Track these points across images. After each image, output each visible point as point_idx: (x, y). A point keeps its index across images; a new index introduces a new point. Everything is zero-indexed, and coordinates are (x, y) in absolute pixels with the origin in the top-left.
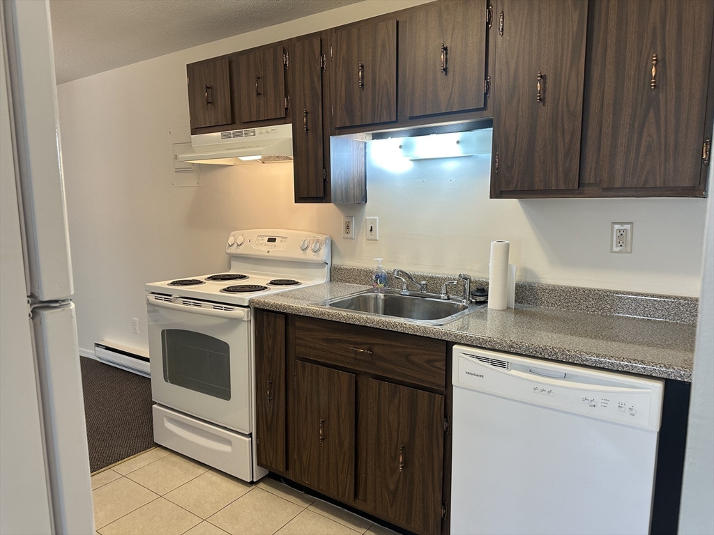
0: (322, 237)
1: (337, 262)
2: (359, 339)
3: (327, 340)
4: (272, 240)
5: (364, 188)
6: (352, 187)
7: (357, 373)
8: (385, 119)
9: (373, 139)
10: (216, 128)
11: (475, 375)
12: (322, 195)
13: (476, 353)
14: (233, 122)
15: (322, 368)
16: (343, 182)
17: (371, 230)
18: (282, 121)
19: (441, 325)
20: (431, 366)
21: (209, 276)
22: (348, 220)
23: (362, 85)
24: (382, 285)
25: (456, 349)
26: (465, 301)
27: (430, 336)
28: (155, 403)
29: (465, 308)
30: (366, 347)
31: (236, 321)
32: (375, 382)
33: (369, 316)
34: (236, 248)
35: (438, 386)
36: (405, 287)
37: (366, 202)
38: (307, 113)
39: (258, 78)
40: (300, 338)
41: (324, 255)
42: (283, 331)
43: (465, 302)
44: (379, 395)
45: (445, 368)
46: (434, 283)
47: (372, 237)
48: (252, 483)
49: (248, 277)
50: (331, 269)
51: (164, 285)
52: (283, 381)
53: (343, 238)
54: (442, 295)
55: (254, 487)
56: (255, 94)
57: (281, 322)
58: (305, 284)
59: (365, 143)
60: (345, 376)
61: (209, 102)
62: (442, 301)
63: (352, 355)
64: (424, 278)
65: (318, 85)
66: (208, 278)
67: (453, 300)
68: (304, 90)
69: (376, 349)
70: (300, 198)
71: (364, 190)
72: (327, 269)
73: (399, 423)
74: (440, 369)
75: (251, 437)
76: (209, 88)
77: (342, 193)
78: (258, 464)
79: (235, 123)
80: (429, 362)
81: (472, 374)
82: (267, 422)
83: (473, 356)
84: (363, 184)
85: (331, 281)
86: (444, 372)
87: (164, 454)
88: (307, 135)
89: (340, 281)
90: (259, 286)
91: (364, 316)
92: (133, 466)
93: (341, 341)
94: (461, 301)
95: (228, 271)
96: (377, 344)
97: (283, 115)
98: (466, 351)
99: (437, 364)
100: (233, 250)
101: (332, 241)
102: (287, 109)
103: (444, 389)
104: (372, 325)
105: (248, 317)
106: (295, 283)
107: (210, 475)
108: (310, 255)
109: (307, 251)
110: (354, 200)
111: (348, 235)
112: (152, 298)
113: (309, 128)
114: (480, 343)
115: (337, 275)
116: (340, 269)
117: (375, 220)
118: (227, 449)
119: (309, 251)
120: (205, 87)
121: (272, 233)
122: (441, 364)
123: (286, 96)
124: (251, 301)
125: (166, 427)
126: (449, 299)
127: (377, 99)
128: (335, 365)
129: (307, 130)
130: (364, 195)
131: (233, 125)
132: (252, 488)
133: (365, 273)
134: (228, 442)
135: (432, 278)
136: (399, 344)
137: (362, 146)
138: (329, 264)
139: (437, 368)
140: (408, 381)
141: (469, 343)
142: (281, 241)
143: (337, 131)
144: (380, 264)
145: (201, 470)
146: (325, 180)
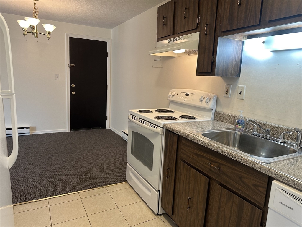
0: (213, 95)
1: (219, 109)
2: (213, 158)
3: (196, 154)
4: (187, 95)
5: (239, 68)
6: (231, 67)
7: (210, 178)
8: (252, 24)
9: (248, 39)
10: (166, 37)
11: (286, 206)
12: (210, 71)
13: (290, 191)
14: (173, 34)
15: (192, 169)
16: (225, 64)
17: (240, 93)
18: (195, 31)
19: (268, 163)
20: (256, 189)
21: (156, 109)
22: (228, 87)
23: (240, 4)
24: (240, 127)
25: (275, 183)
26: (296, 146)
27: (258, 169)
28: (128, 163)
29: (294, 151)
30: (216, 164)
31: (157, 133)
32: (220, 187)
33: (220, 147)
34: (172, 97)
35: (259, 203)
36: (255, 130)
37: (239, 76)
38: (207, 25)
39: (186, 9)
40: (183, 150)
41: (211, 105)
42: (176, 143)
43: (296, 148)
44: (221, 196)
45: (265, 193)
46: (276, 131)
47: (240, 98)
48: (158, 214)
49: (174, 112)
50: (215, 113)
51: (135, 111)
52: (174, 169)
53: (224, 97)
54: (280, 140)
55: (158, 217)
56: (184, 17)
57: (176, 139)
58: (199, 119)
59: (243, 42)
60: (203, 178)
61: (164, 25)
62: (280, 143)
63: (209, 167)
64: (270, 126)
65: (215, 8)
66: (156, 110)
67: (288, 144)
68: (207, 12)
69: (222, 168)
70: (199, 73)
71: (239, 70)
72: (212, 113)
73: (230, 217)
74: (262, 193)
75: (159, 192)
76: (165, 17)
77: (223, 70)
78: (161, 207)
79: (174, 34)
80: (255, 185)
81: (284, 205)
82: (166, 188)
83: (287, 193)
84: (239, 66)
85: (214, 119)
86: (264, 196)
87: (128, 186)
88: (206, 37)
89: (219, 120)
90: (173, 117)
91: (217, 146)
92: (114, 189)
93: (203, 157)
94: (293, 145)
95: (168, 108)
96: (223, 165)
97: (196, 28)
98: (282, 187)
99: (261, 189)
100: (170, 98)
101: (217, 98)
102: (198, 24)
103: (263, 207)
104: (221, 152)
105: (162, 132)
106: (194, 118)
107: (142, 204)
108: (204, 104)
109: (203, 102)
110: (231, 75)
111: (227, 95)
112: (130, 116)
113: (207, 33)
114: (294, 185)
115: (218, 117)
116: (220, 114)
117: (244, 87)
118: (149, 194)
119: (204, 102)
120: (163, 17)
121: (187, 91)
122: (264, 190)
123: (198, 17)
124: (164, 125)
125: (130, 174)
126: (285, 143)
127: (248, 12)
128: (199, 170)
129: (206, 34)
130: (238, 72)
131: (173, 35)
132: (157, 217)
133: (233, 118)
134: (150, 191)
135: (276, 127)
136: (236, 168)
137: (241, 43)
138: (214, 110)
139: (259, 191)
140: (239, 193)
141: (286, 182)
142: (191, 95)
143: (222, 34)
144: (241, 114)
145: (139, 200)
146: (212, 63)
